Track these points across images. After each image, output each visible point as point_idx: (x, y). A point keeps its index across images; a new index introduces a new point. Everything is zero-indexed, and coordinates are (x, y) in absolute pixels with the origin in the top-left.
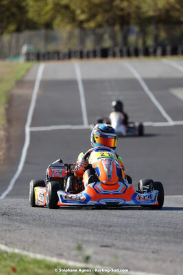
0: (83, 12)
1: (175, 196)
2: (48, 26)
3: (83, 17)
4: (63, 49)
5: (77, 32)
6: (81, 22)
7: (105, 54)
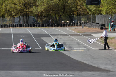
0: (14, 12)
1: (41, 72)
2: (3, 16)
3: (14, 14)
4: (8, 24)
5: (12, 19)
6: (14, 16)
7: (21, 26)
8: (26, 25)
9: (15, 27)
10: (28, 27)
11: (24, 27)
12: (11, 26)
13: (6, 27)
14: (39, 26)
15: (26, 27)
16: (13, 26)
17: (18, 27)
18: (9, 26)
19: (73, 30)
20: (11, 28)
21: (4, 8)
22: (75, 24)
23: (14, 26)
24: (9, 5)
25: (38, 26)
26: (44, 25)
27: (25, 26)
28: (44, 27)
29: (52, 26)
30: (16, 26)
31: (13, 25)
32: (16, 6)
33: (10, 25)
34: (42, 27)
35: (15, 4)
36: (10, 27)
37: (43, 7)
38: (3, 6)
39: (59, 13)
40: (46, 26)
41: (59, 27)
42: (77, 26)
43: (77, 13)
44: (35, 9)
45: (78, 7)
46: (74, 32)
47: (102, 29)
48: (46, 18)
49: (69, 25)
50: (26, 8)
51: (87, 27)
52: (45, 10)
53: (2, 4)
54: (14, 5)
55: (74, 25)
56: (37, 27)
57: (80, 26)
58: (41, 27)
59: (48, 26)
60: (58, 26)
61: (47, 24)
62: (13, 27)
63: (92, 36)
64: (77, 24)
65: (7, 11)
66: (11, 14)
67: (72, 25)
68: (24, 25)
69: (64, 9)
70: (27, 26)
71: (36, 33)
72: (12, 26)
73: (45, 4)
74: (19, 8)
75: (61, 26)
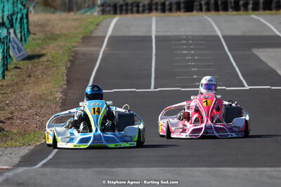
9: (170, 10)
10: (217, 9)
11: (201, 10)
12: (156, 9)
13: (138, 12)
14: (256, 8)
15: (208, 10)
17: (178, 9)
18: (150, 8)
20: (154, 13)
23: (167, 7)
25: (250, 6)
26: (271, 3)
27: (204, 7)
28: (274, 12)
30: (174, 7)
31: (163, 4)
33: (151, 4)
36: (150, 10)
40: (278, 8)
56: (246, 9)
58: (261, 12)
62: (163, 11)
68: (201, 5)
70: (212, 6)
71: (239, 33)
72: (159, 7)
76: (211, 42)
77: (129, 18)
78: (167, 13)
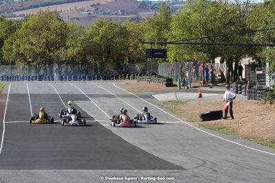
0: (30, 57)
2: (13, 63)
3: (30, 60)
4: (20, 75)
5: (27, 67)
6: (30, 62)
7: (41, 78)
8: (49, 77)
9: (32, 80)
11: (46, 80)
12: (26, 79)
13: (18, 80)
14: (70, 80)
15: (49, 80)
16: (29, 79)
17: (36, 79)
19: (124, 88)
20: (25, 81)
21: (14, 50)
22: (125, 76)
24: (22, 45)
25: (68, 78)
26: (77, 77)
28: (78, 81)
29: (90, 79)
30: (34, 78)
31: (29, 77)
32: (34, 47)
33: (23, 77)
34: (74, 80)
35: (32, 44)
36: (23, 80)
37: (76, 49)
38: (14, 46)
39: (101, 59)
40: (80, 79)
41: (101, 81)
42: (129, 79)
43: (129, 58)
44: (63, 53)
45: (131, 50)
46: (124, 91)
47: (168, 85)
48: (80, 65)
49: (117, 78)
50: (49, 50)
51: (145, 82)
52: (79, 53)
53: (12, 44)
54: (30, 46)
55: (125, 78)
56: (66, 80)
57: (134, 78)
59: (84, 78)
60: (99, 79)
61: (82, 76)
63: (153, 97)
64: (129, 76)
65: (19, 55)
66: (26, 61)
67: (121, 78)
68: (46, 78)
69: (109, 52)
70: (51, 78)
73: (79, 45)
74: (38, 50)
75: (105, 79)
76: (54, 97)
77: (16, 83)
78: (31, 81)
